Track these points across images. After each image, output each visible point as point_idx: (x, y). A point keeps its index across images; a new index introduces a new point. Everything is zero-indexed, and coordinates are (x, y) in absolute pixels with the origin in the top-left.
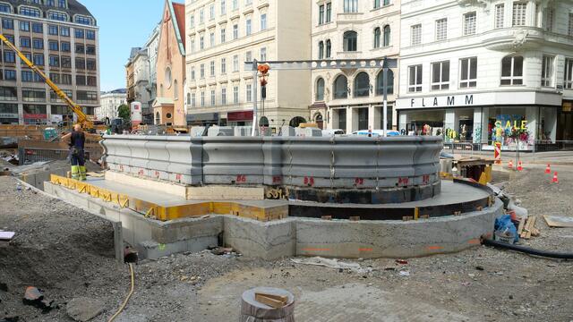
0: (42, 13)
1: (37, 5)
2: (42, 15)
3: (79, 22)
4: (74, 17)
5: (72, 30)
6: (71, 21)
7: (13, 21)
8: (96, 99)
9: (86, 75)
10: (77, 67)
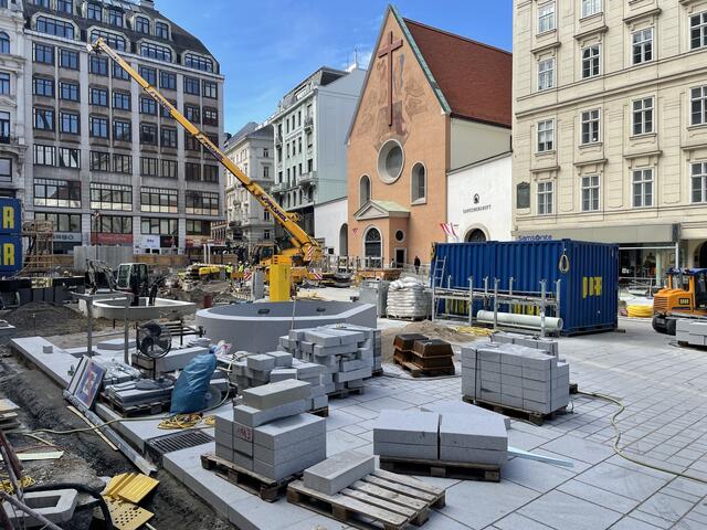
0: (129, 44)
1: (120, 29)
2: (128, 49)
3: (192, 64)
4: (183, 56)
5: (180, 80)
6: (179, 62)
7: (78, 54)
8: (217, 207)
9: (203, 162)
10: (187, 148)
